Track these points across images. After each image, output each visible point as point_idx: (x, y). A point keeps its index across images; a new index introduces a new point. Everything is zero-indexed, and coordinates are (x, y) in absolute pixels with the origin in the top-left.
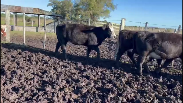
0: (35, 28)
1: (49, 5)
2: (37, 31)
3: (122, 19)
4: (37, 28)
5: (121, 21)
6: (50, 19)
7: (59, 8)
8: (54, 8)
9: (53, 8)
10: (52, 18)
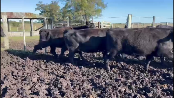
0: (29, 32)
1: (37, 9)
2: (31, 36)
3: (128, 15)
4: (31, 33)
5: (127, 18)
6: (39, 23)
7: (47, 11)
8: (42, 12)
9: (40, 13)
10: (41, 22)
